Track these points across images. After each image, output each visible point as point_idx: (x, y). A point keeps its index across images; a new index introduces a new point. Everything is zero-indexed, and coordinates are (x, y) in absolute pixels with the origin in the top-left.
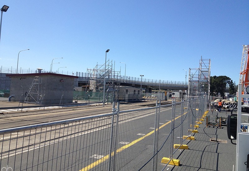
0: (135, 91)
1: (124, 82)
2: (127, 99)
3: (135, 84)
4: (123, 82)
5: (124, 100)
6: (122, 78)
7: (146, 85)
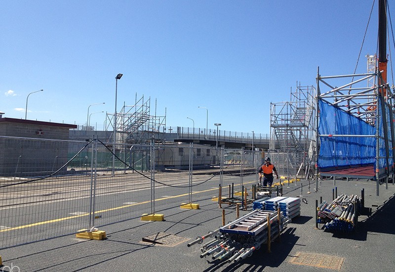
1: (205, 138)
3: (225, 142)
4: (203, 139)
6: (202, 132)
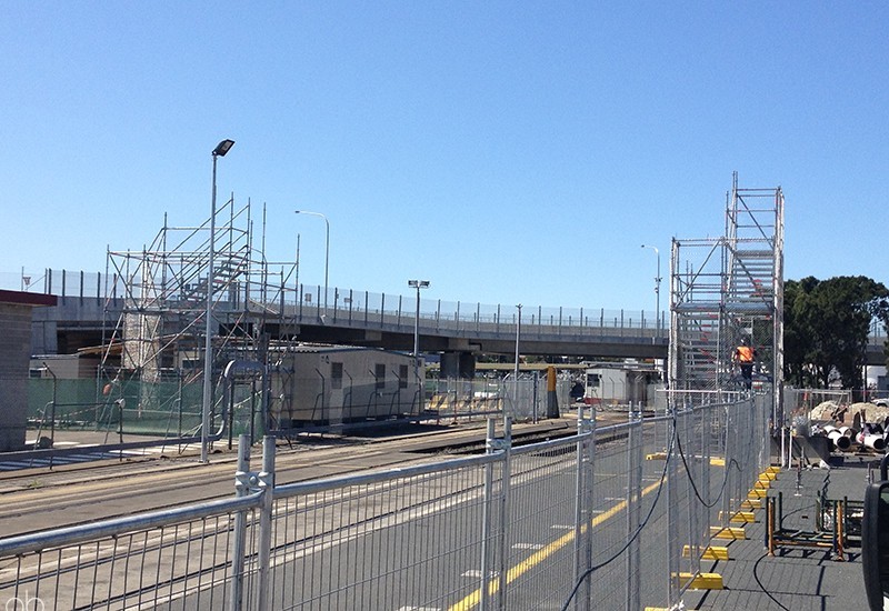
0: (380, 370)
2: (336, 414)
3: (384, 334)
5: (322, 424)
6: (309, 297)
7: (442, 334)
